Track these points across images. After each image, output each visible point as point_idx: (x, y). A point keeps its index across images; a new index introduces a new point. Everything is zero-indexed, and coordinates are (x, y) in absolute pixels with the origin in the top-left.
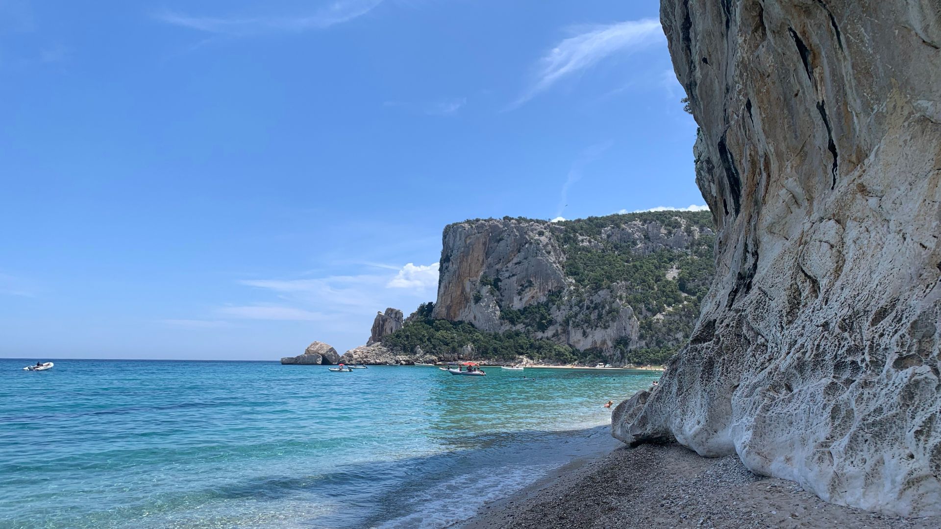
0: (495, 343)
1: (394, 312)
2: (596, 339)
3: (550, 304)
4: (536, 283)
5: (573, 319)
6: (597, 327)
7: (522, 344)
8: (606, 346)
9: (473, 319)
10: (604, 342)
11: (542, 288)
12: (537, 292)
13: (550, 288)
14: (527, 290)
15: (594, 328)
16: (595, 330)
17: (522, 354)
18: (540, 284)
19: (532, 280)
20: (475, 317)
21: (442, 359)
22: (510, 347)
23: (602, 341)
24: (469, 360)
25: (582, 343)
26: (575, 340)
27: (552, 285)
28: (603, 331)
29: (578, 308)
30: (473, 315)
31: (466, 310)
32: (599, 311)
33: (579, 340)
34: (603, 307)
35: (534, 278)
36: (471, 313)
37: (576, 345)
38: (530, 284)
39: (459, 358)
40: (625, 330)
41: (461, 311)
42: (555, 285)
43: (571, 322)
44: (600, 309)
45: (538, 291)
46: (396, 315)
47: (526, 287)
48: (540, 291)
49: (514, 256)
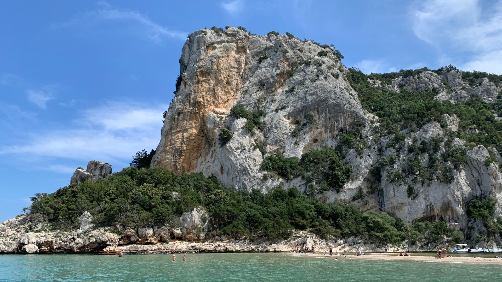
0: (251, 207)
1: (99, 166)
2: (432, 200)
3: (344, 148)
4: (319, 118)
5: (388, 168)
6: (431, 180)
7: (302, 209)
8: (449, 213)
9: (219, 172)
10: (447, 207)
11: (329, 126)
12: (321, 133)
13: (341, 126)
14: (306, 129)
15: (426, 182)
16: (429, 185)
17: (303, 228)
18: (326, 121)
19: (312, 114)
20: (222, 169)
21: (132, 239)
22: (281, 214)
23: (444, 204)
24: (195, 240)
25: (406, 209)
26: (395, 204)
27: (345, 122)
28: (442, 187)
29: (393, 150)
30: (219, 166)
31: (209, 157)
32: (430, 155)
33: (403, 204)
34: (436, 149)
35: (316, 112)
36: (216, 162)
37: (397, 212)
38: (310, 120)
39: (174, 237)
40: (479, 185)
41: (200, 160)
42: (350, 120)
43: (384, 174)
44: (432, 152)
45: (323, 130)
46: (101, 172)
47: (304, 125)
48: (326, 130)
49: (285, 81)
